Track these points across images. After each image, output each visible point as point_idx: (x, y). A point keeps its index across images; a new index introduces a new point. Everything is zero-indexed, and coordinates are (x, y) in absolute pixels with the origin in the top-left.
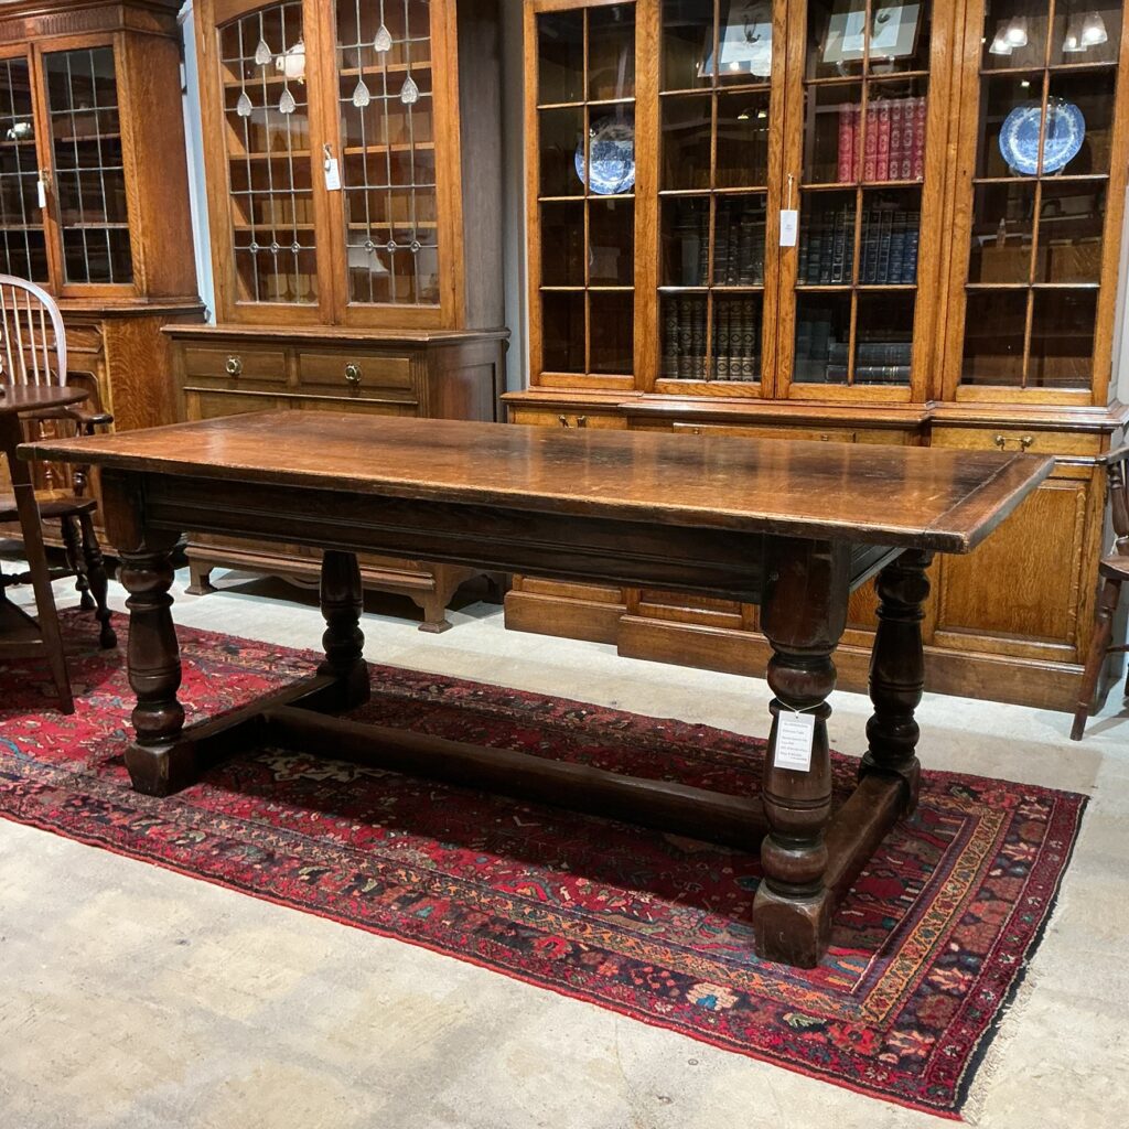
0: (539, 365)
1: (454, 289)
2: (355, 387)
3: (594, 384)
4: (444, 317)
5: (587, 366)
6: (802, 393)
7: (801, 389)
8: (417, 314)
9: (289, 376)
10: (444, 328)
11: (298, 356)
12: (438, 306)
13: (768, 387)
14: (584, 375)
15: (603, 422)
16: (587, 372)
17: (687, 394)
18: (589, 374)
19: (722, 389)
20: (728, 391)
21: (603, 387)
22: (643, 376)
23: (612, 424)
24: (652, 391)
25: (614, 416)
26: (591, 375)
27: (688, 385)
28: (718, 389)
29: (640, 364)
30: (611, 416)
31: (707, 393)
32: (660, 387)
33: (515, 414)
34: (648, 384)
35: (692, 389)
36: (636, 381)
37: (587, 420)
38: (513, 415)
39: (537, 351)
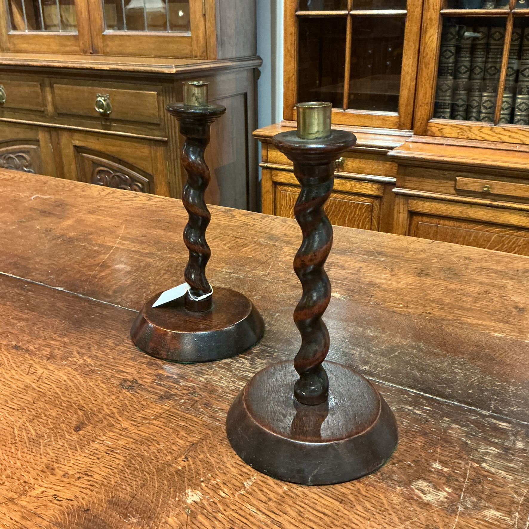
0: (293, 99)
1: (205, 15)
2: (107, 120)
3: (352, 120)
4: (195, 47)
5: (345, 101)
8: (168, 42)
9: (46, 106)
10: (196, 57)
11: (52, 87)
12: (188, 34)
14: (341, 111)
15: (364, 166)
16: (345, 106)
17: (468, 138)
18: (346, 109)
19: (513, 135)
20: (522, 138)
21: (362, 124)
22: (409, 114)
23: (374, 168)
24: (425, 132)
25: (378, 160)
26: (349, 111)
27: (470, 127)
28: (509, 134)
29: (408, 100)
30: (373, 160)
31: (494, 139)
32: (435, 130)
33: (268, 151)
34: (419, 124)
35: (475, 133)
36: (402, 119)
37: (346, 162)
38: (266, 152)
39: (291, 84)
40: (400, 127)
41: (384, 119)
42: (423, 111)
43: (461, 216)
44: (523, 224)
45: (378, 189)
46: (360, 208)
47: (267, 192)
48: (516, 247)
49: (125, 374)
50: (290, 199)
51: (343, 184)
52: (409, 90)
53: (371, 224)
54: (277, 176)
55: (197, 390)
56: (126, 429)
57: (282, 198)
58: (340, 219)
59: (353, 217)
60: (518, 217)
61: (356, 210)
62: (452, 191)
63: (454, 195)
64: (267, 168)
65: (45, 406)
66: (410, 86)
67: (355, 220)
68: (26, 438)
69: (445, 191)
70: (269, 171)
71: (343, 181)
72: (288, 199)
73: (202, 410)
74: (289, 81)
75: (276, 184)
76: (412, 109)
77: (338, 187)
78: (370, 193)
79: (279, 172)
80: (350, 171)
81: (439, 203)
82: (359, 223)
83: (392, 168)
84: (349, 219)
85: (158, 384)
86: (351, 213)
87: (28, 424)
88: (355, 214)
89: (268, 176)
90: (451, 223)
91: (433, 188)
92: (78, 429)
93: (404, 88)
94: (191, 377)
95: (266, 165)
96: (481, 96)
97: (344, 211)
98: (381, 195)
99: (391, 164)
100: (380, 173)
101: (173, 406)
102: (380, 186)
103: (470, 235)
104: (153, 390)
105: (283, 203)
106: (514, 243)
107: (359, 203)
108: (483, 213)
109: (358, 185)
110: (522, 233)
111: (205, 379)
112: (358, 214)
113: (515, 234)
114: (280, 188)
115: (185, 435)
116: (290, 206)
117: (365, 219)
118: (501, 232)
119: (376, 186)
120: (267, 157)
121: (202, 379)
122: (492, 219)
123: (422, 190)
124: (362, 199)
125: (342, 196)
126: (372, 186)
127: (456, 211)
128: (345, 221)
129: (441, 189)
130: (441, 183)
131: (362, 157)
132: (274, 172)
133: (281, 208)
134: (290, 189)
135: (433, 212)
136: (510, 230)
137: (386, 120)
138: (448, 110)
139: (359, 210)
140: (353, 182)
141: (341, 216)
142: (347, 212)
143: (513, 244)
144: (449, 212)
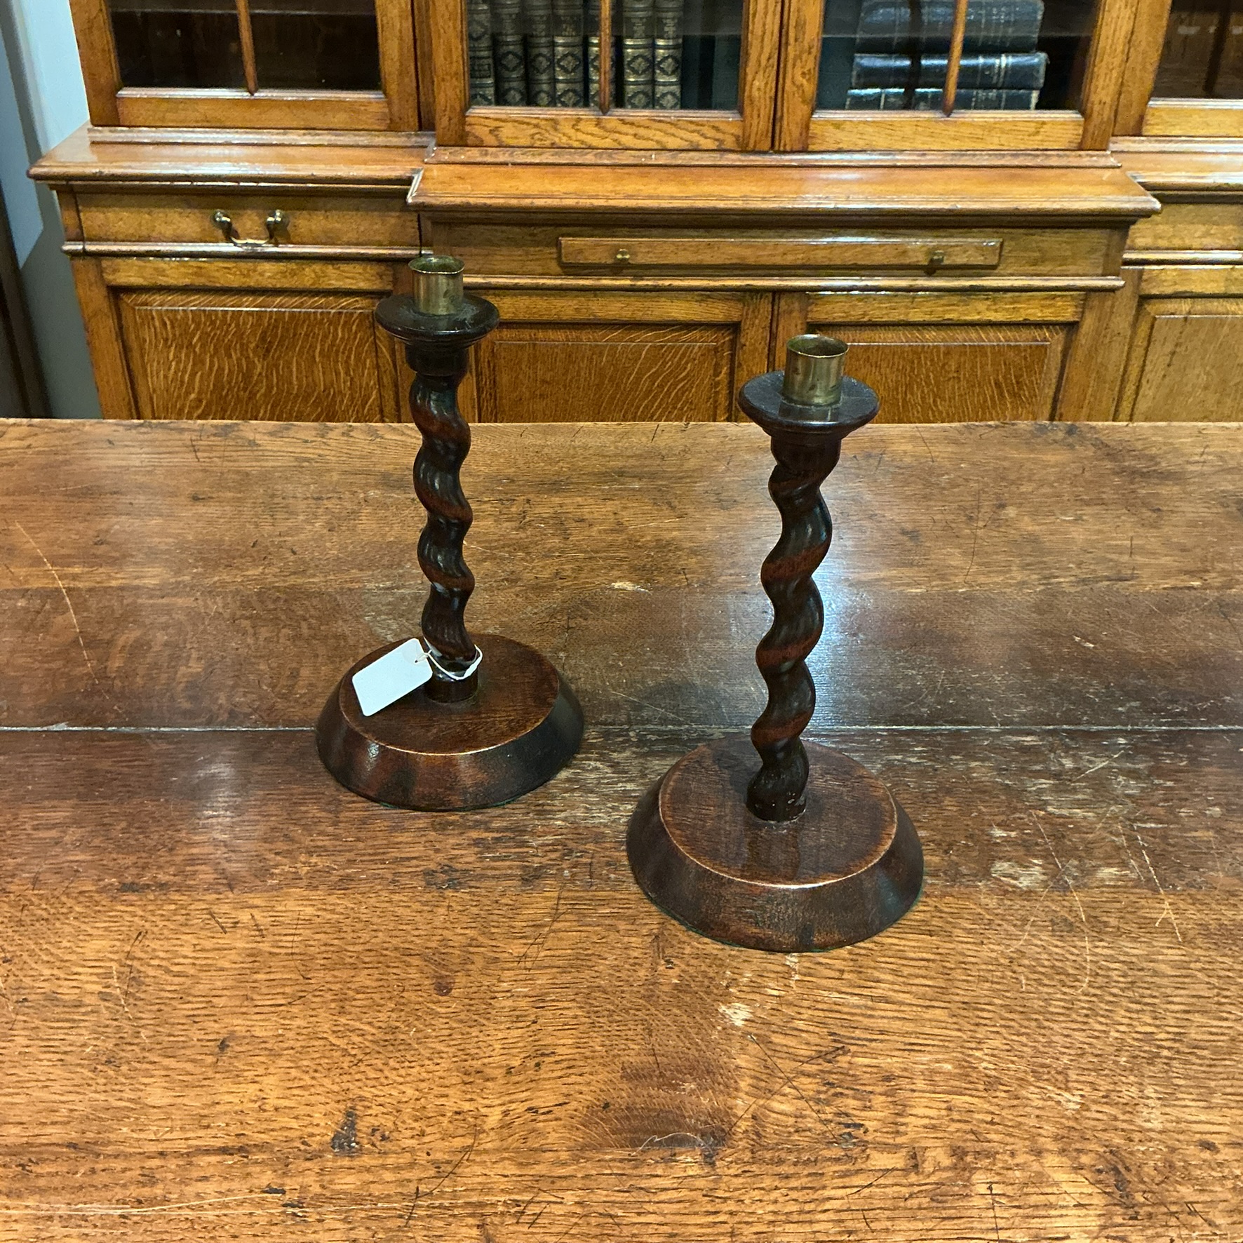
0: (110, 70)
3: (275, 116)
5: (250, 69)
6: (840, 135)
7: (838, 125)
13: (759, 124)
14: (244, 95)
15: (338, 226)
16: (251, 84)
17: (553, 146)
18: (256, 91)
19: (642, 131)
20: (659, 136)
21: (302, 124)
22: (410, 95)
23: (362, 229)
24: (462, 140)
25: (367, 210)
26: (262, 94)
27: (554, 123)
28: (632, 130)
29: (401, 65)
30: (357, 210)
31: (607, 143)
32: (482, 132)
33: (78, 212)
34: (445, 121)
35: (566, 134)
36: (395, 108)
37: (292, 220)
38: (74, 214)
39: (96, 32)
40: (393, 126)
41: (352, 107)
42: (448, 91)
43: (579, 317)
44: (696, 318)
45: (381, 276)
46: (345, 322)
47: (95, 315)
48: (687, 363)
49: (414, 862)
50: (165, 324)
51: (293, 273)
52: (401, 39)
53: (377, 356)
54: (115, 271)
55: (571, 845)
56: (525, 955)
57: (143, 324)
58: (301, 354)
59: (332, 345)
60: (684, 305)
61: (336, 330)
62: (554, 267)
63: (557, 276)
64: (85, 253)
65: (335, 977)
66: (400, 31)
67: (337, 351)
68: (367, 1044)
69: (539, 270)
70: (91, 262)
71: (293, 265)
72: (157, 324)
73: (612, 876)
74: (90, 28)
75: (117, 292)
76: (414, 84)
77: (283, 280)
78: (363, 285)
79: (119, 261)
80: (305, 240)
81: (530, 296)
82: (349, 357)
83: (403, 226)
84: (322, 350)
85: (493, 859)
86: (325, 337)
87: (343, 1020)
88: (335, 337)
89: (92, 276)
90: (559, 335)
91: (514, 266)
92: (443, 988)
93: (387, 34)
94: (535, 826)
95: (80, 247)
96: (553, 45)
97: (307, 335)
98: (389, 287)
99: (399, 217)
100: (377, 238)
101: (561, 888)
102: (383, 268)
103: (601, 354)
104: (497, 872)
105: (147, 334)
106: (684, 355)
107: (340, 313)
108: (620, 305)
109: (330, 269)
110: (695, 334)
111: (564, 820)
112: (343, 338)
113: (684, 338)
114: (128, 300)
115: (629, 927)
116: (166, 340)
117: (359, 345)
118: (657, 337)
119: (372, 269)
120: (81, 228)
121: (559, 823)
122: (639, 316)
123: (492, 273)
124: (344, 302)
125: (296, 300)
126: (364, 269)
127: (566, 308)
128: (314, 357)
129: (531, 266)
130: (527, 254)
131: (329, 206)
132: (105, 263)
133: (142, 348)
134: (158, 298)
135: (521, 316)
136: (673, 331)
137: (357, 112)
138: (490, 81)
139: (344, 326)
140: (317, 267)
141: (302, 347)
142: (315, 336)
143: (681, 359)
144: (554, 312)
